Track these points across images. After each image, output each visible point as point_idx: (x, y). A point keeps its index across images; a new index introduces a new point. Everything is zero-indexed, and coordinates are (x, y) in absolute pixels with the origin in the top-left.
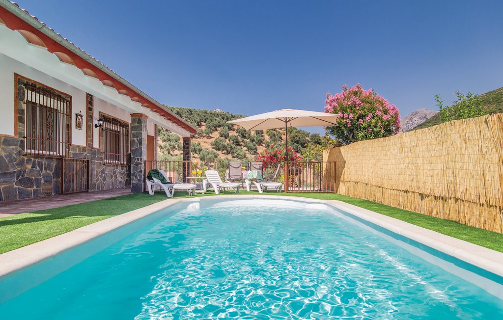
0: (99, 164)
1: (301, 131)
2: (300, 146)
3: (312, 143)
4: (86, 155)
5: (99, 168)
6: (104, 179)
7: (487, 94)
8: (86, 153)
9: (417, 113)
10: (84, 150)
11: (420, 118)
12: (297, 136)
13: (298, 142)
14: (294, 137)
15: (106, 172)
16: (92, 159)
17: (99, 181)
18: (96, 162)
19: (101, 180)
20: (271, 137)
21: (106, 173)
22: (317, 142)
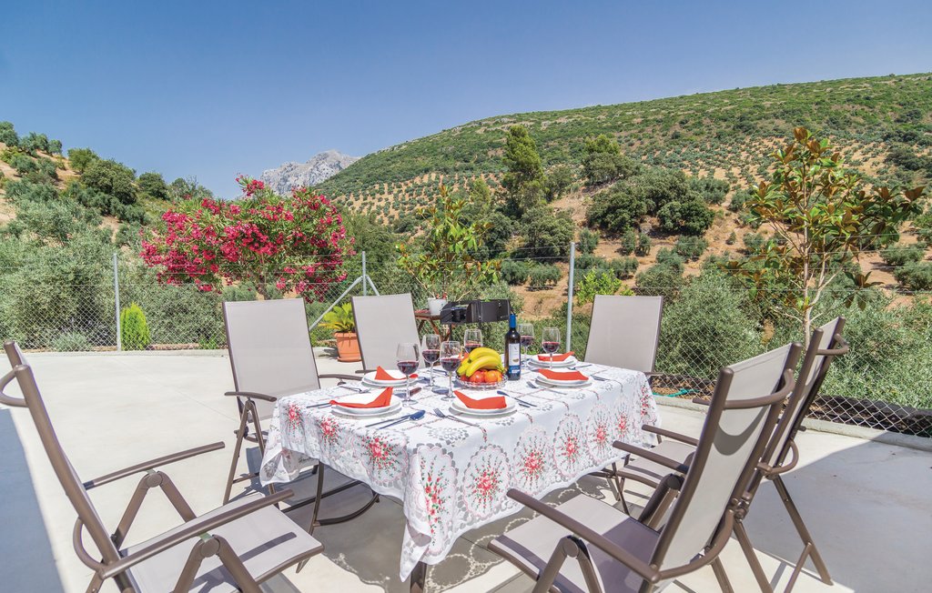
1: (114, 163)
2: (115, 200)
3: (146, 194)
7: (420, 140)
9: (325, 157)
11: (331, 166)
12: (104, 175)
13: (108, 189)
14: (96, 178)
20: (22, 170)
22: (158, 192)
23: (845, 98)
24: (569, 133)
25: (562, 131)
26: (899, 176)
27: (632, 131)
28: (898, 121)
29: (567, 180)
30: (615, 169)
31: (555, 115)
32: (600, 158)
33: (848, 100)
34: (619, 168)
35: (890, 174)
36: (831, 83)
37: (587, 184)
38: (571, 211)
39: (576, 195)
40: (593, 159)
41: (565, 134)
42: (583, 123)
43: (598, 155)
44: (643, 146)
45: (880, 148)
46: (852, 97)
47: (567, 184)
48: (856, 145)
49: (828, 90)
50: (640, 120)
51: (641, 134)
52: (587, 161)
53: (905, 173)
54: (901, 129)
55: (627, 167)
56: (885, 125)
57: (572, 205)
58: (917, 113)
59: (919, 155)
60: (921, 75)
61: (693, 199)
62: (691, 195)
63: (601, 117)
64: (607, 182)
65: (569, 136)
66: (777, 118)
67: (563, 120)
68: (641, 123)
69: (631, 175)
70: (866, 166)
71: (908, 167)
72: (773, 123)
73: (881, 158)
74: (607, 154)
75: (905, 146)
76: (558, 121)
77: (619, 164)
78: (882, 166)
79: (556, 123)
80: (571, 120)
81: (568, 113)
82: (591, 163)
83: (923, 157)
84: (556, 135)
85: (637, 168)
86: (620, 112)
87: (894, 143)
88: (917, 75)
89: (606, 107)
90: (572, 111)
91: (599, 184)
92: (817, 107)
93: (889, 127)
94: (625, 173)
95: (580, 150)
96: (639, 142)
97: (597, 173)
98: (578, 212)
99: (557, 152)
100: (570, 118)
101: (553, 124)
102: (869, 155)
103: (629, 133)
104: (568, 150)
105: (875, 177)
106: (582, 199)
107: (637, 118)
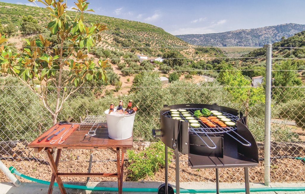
23: (104, 21)
24: (11, 12)
25: (8, 11)
26: (116, 44)
27: (39, 17)
28: (115, 30)
29: (13, 30)
30: (36, 29)
31: (4, 4)
32: (29, 24)
33: (104, 22)
34: (37, 29)
35: (114, 43)
36: (100, 16)
37: (22, 34)
38: (15, 43)
39: (17, 37)
40: (26, 24)
41: (9, 12)
42: (18, 10)
43: (28, 23)
44: (43, 23)
45: (112, 36)
46: (105, 21)
47: (13, 32)
48: (106, 34)
49: (99, 18)
50: (42, 14)
51: (42, 19)
52: (23, 24)
53: (117, 44)
54: (116, 32)
55: (41, 29)
56: (112, 30)
57: (16, 41)
58: (119, 28)
59: (120, 39)
60: (120, 19)
61: (66, 44)
62: (65, 43)
63: (26, 9)
64: (32, 34)
65: (11, 14)
66: (86, 23)
67: (9, 7)
68: (42, 15)
69: (42, 33)
70: (109, 40)
71: (118, 42)
72: (85, 24)
73: (112, 39)
74: (32, 23)
75: (117, 37)
76: (6, 7)
77: (37, 28)
78: (112, 41)
79: (5, 7)
80: (12, 8)
81: (11, 5)
82: (25, 26)
83: (121, 40)
84: (5, 12)
85: (44, 30)
86: (34, 9)
87: (115, 35)
88: (119, 19)
89: (28, 6)
90: (13, 4)
91: (29, 34)
92: (97, 22)
93: (114, 31)
94: (40, 31)
95: (16, 20)
96: (42, 22)
97: (27, 30)
98: (19, 44)
99: (5, 19)
100: (12, 7)
101: (3, 7)
102: (109, 38)
103: (38, 18)
104: (10, 19)
105: (111, 44)
106: (21, 39)
107: (41, 13)
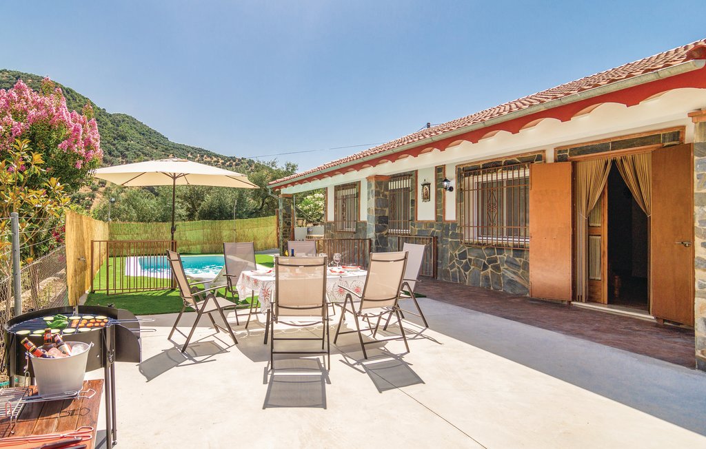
0: (454, 244)
4: (434, 231)
5: (454, 250)
6: (466, 268)
8: (433, 229)
10: (431, 224)
15: (468, 257)
16: (442, 237)
17: (456, 269)
18: (450, 240)
19: (458, 268)
21: (470, 260)
